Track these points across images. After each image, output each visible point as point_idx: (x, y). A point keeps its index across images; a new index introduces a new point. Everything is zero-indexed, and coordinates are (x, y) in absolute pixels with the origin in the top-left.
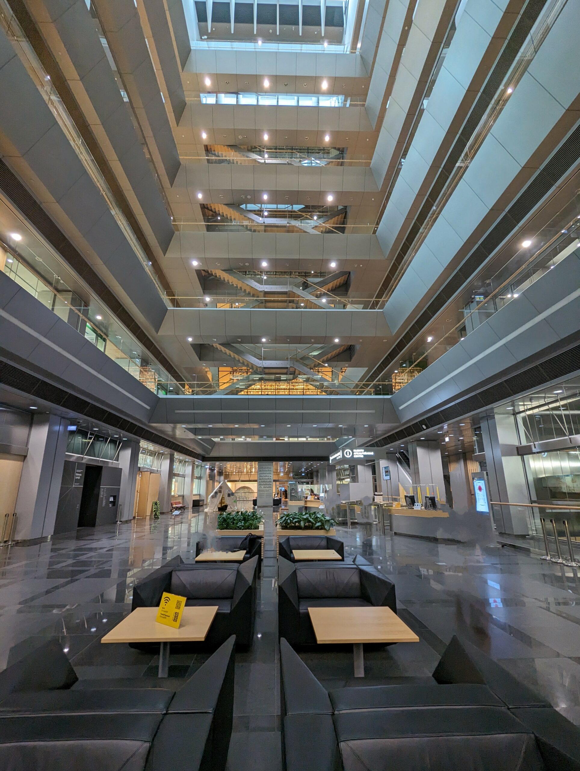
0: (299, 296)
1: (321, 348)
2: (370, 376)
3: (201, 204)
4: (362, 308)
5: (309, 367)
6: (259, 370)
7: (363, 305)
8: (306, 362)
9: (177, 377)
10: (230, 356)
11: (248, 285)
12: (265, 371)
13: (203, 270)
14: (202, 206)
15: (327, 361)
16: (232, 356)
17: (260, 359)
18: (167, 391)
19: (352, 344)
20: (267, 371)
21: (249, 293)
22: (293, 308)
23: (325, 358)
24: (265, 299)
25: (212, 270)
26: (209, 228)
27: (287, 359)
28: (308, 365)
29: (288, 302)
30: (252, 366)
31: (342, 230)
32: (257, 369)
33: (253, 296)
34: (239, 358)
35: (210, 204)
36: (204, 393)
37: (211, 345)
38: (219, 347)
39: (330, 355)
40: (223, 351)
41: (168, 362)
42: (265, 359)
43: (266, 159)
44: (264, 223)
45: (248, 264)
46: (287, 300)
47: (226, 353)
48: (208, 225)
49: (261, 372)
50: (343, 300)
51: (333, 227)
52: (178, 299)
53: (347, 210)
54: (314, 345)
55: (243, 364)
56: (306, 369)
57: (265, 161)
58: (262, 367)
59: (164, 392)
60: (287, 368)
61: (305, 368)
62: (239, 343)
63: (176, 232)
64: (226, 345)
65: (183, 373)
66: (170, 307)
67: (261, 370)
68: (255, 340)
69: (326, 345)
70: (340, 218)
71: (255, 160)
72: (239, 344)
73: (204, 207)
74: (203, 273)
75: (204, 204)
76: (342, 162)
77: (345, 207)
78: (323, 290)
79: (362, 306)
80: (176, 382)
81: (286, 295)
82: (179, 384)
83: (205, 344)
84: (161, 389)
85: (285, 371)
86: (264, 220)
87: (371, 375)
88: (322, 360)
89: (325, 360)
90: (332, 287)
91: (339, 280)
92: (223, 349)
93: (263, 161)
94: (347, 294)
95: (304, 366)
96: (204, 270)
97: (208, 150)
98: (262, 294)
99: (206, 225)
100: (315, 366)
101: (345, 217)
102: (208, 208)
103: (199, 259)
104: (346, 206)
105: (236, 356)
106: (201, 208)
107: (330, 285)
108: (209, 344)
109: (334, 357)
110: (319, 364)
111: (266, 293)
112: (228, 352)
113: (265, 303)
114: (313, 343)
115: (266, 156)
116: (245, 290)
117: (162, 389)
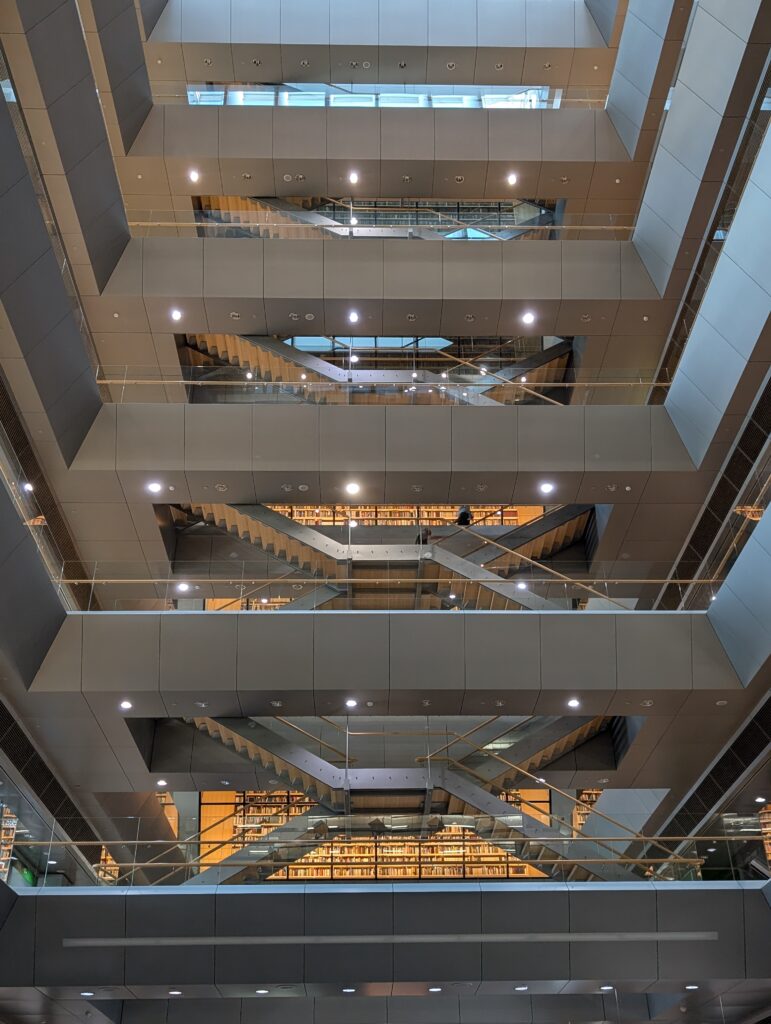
0: (451, 574)
1: (523, 728)
2: (677, 816)
3: (177, 336)
4: (634, 606)
5: (490, 787)
6: (334, 800)
7: (637, 600)
8: (482, 771)
9: (77, 827)
10: (245, 754)
11: (303, 544)
12: (355, 802)
13: (174, 505)
14: (182, 340)
15: (545, 768)
16: (252, 756)
17: (339, 764)
18: (38, 872)
19: (618, 715)
20: (360, 801)
21: (307, 567)
22: (432, 608)
23: (537, 759)
24: (353, 584)
25: (202, 506)
26: (195, 395)
27: (422, 763)
28: (486, 783)
29: (419, 589)
30: (314, 786)
31: (564, 396)
32: (328, 798)
33: (320, 574)
34: (273, 763)
35: (201, 336)
36: (153, 876)
37: (188, 720)
38: (214, 727)
39: (551, 749)
40: (225, 739)
41: (51, 776)
42: (354, 764)
43: (355, 228)
44: (350, 380)
45: (307, 488)
46: (416, 584)
47: (232, 747)
48: (194, 386)
49: (340, 806)
50: (579, 583)
51: (536, 389)
52: (101, 584)
53: (574, 347)
54: (504, 718)
55: (284, 779)
56: (482, 795)
57: (351, 233)
58: (347, 788)
59: (27, 875)
60: (423, 792)
61: (478, 790)
62: (275, 712)
63: (107, 404)
64: (236, 719)
65: (95, 814)
66: (73, 611)
67: (342, 800)
68: (325, 703)
69: (537, 718)
70: (555, 366)
71: (322, 230)
72: (274, 716)
73: (185, 343)
74: (175, 513)
75: (184, 335)
76: (552, 231)
77: (569, 341)
78: (520, 556)
79: (635, 601)
80: (70, 841)
81: (413, 572)
82: (80, 847)
83: (168, 720)
84: (19, 865)
85: (415, 801)
86: (349, 374)
87: (682, 810)
88: (527, 764)
89: (537, 763)
90: (545, 549)
91: (563, 529)
92: (224, 732)
93: (344, 231)
94: (588, 566)
95: (476, 784)
96: (178, 506)
97: (201, 206)
98: (345, 569)
99: (187, 386)
100: (509, 784)
101: (570, 364)
102: (195, 347)
103: (166, 477)
104: (572, 338)
105: (265, 755)
106: (179, 346)
107: (539, 545)
108: (181, 719)
109: (565, 755)
110: (520, 778)
111: (357, 567)
112: (238, 740)
113: (352, 594)
114: (500, 712)
115: (354, 221)
116: (295, 562)
117: (24, 866)
